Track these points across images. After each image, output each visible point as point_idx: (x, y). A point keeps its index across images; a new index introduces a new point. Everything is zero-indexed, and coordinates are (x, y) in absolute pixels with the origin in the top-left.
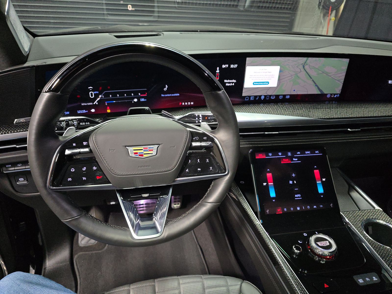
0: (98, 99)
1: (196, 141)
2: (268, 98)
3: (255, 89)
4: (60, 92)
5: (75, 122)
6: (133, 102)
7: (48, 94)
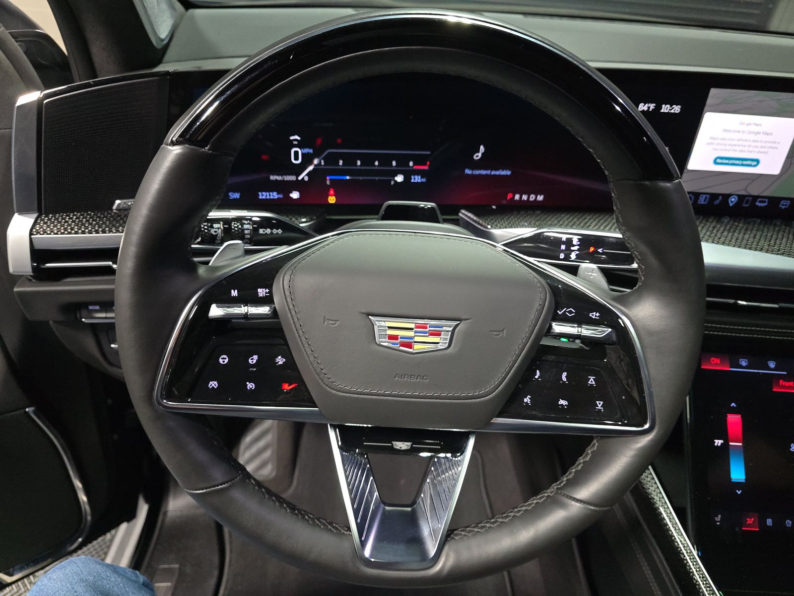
0: (311, 168)
1: (564, 320)
2: (747, 203)
3: (716, 175)
4: (208, 147)
5: (246, 226)
6: (392, 183)
7: (177, 150)
